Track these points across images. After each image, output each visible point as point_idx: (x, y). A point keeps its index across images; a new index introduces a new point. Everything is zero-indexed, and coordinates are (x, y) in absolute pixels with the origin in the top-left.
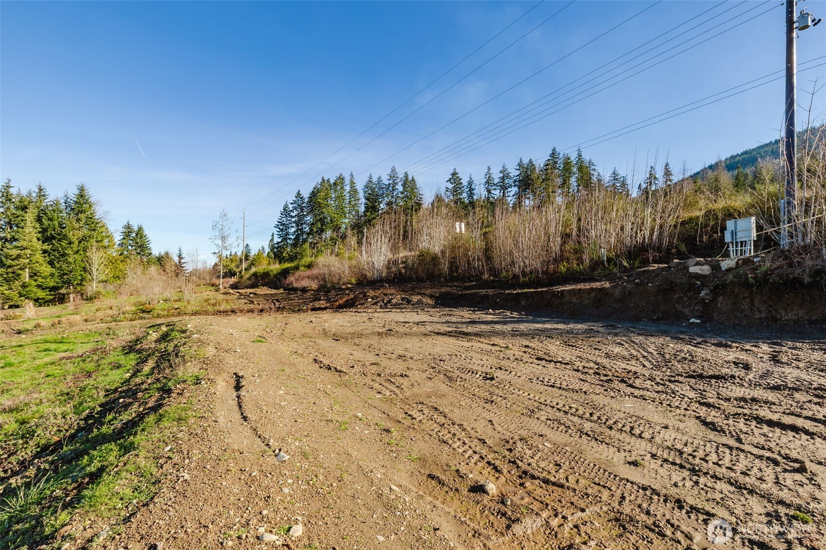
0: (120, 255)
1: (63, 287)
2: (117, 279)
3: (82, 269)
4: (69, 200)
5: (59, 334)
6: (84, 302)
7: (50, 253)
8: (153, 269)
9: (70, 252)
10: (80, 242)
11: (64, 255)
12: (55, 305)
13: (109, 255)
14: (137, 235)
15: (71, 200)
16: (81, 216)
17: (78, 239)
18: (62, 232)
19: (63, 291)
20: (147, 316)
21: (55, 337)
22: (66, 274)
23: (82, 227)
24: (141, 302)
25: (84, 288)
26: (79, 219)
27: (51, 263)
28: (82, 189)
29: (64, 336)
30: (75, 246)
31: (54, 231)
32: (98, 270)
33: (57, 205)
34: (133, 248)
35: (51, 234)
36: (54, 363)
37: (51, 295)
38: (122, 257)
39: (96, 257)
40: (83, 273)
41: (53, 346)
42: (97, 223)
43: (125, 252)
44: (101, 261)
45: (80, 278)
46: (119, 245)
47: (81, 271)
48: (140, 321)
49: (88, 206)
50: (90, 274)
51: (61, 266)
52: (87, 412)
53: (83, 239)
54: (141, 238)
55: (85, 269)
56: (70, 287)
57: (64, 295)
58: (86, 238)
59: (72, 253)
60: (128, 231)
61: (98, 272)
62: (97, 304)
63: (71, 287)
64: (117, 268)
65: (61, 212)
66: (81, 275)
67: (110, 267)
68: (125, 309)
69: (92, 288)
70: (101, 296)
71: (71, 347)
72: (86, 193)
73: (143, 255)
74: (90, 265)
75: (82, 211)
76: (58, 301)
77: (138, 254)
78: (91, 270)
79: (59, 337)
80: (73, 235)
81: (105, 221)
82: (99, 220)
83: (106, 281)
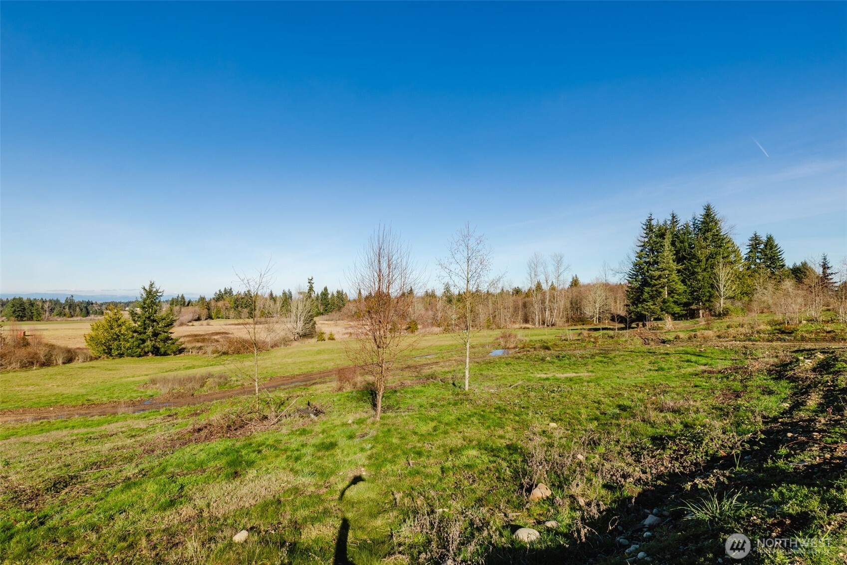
0: (747, 270)
1: (693, 303)
2: (745, 295)
3: (709, 286)
4: (696, 221)
5: (697, 347)
6: (713, 318)
7: (683, 272)
8: (788, 284)
9: (699, 270)
10: (707, 260)
11: (694, 273)
12: (687, 320)
13: (736, 271)
14: (766, 246)
15: (699, 221)
16: (709, 234)
17: (705, 257)
18: (691, 252)
19: (694, 307)
20: (787, 337)
21: (694, 350)
22: (696, 291)
23: (709, 245)
24: (776, 321)
25: (711, 304)
26: (706, 238)
27: (683, 281)
28: (708, 208)
29: (702, 350)
30: (703, 264)
31: (685, 252)
32: (725, 286)
33: (687, 228)
34: (762, 261)
35: (682, 255)
36: (696, 375)
37: (684, 310)
38: (749, 272)
39: (723, 273)
40: (710, 290)
41: (694, 358)
42: (723, 240)
43: (753, 266)
44: (728, 277)
45: (708, 294)
46: (746, 259)
47: (709, 287)
48: (779, 343)
49: (713, 224)
50: (718, 291)
51: (691, 284)
52: (749, 435)
53: (709, 257)
54: (771, 248)
55: (712, 286)
56: (699, 303)
57: (694, 310)
58: (713, 256)
59: (701, 271)
60: (755, 242)
61: (725, 288)
62: (727, 321)
63: (701, 303)
64: (744, 283)
65: (690, 234)
66: (709, 291)
67: (737, 283)
68: (759, 328)
69: (721, 304)
70: (730, 312)
71: (710, 362)
72: (712, 211)
73: (773, 268)
74: (717, 282)
75: (709, 229)
76: (690, 316)
77: (768, 267)
78: (719, 286)
79: (698, 350)
80: (701, 254)
81: (731, 236)
82: (725, 236)
83: (733, 298)
